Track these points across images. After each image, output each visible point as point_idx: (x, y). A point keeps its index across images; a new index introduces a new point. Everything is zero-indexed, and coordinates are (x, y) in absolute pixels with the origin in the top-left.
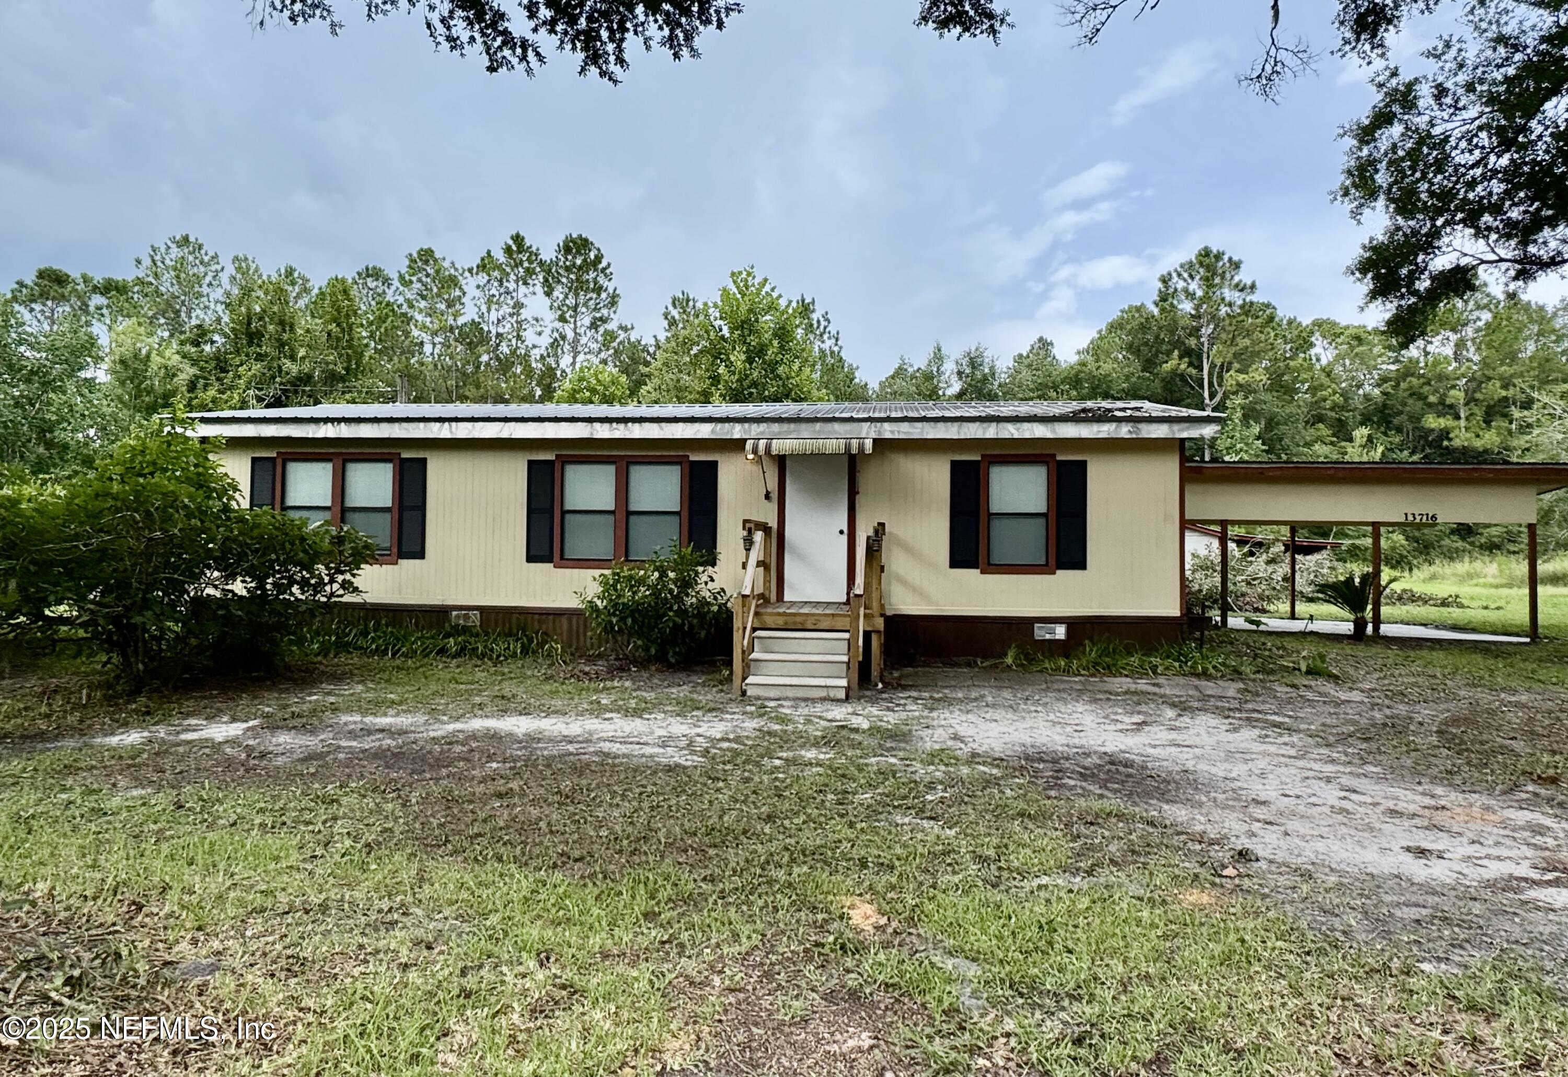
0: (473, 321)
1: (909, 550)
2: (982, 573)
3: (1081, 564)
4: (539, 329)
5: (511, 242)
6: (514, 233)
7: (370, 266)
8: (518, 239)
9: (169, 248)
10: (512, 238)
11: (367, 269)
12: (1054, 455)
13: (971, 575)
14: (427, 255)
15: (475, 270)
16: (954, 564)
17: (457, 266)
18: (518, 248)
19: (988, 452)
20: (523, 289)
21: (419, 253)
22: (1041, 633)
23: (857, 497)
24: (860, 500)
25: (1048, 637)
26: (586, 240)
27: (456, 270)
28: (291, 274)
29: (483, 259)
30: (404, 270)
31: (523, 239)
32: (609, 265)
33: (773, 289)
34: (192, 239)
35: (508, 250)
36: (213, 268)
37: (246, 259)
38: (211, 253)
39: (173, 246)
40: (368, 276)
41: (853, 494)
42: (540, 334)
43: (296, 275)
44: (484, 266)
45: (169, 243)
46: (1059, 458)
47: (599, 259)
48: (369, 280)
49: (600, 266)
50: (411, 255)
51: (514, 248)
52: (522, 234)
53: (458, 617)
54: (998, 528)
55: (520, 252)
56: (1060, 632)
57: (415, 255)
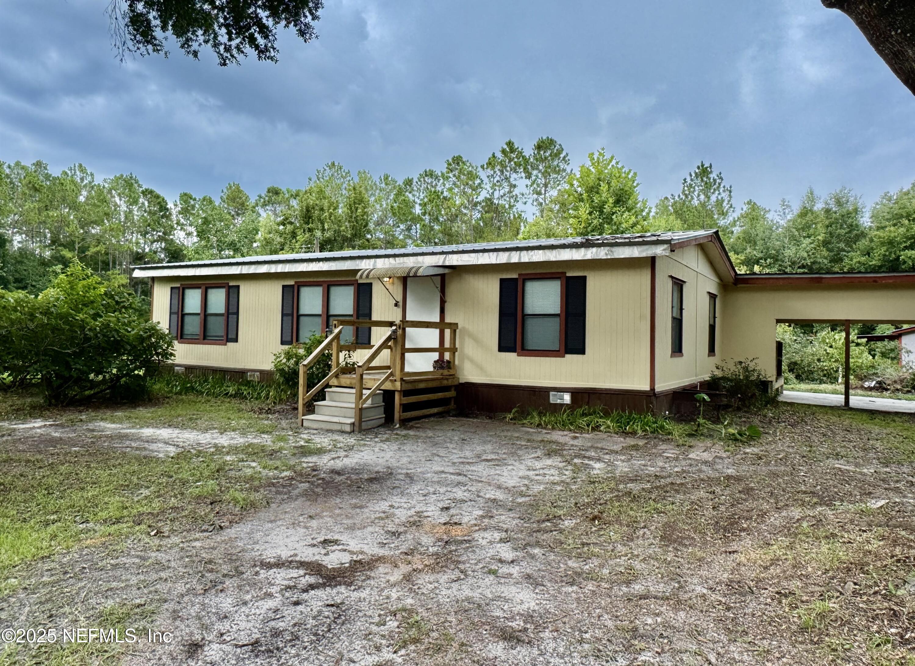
0: (485, 198)
1: (476, 340)
2: (518, 355)
3: (582, 351)
4: (525, 200)
5: (505, 147)
6: (508, 140)
7: (427, 170)
8: (510, 144)
9: (325, 170)
10: (507, 144)
11: (426, 172)
12: (565, 273)
13: (511, 356)
14: (457, 160)
15: (485, 166)
16: (502, 349)
17: (474, 165)
18: (510, 149)
19: (524, 272)
20: (514, 176)
21: (453, 159)
22: (554, 398)
23: (446, 304)
24: (447, 306)
25: (559, 401)
26: (551, 140)
27: (473, 167)
28: (387, 178)
29: (490, 159)
30: (445, 171)
31: (513, 144)
32: (567, 154)
33: (617, 163)
34: (336, 164)
35: (503, 151)
36: (348, 178)
37: (365, 172)
38: (347, 171)
39: (327, 169)
40: (426, 175)
41: (443, 303)
42: (525, 203)
43: (390, 179)
44: (490, 164)
45: (325, 167)
46: (568, 274)
47: (560, 152)
48: (426, 178)
49: (562, 156)
50: (448, 161)
51: (508, 149)
52: (512, 140)
53: (250, 376)
54: (531, 324)
55: (512, 152)
56: (567, 398)
57: (450, 160)
